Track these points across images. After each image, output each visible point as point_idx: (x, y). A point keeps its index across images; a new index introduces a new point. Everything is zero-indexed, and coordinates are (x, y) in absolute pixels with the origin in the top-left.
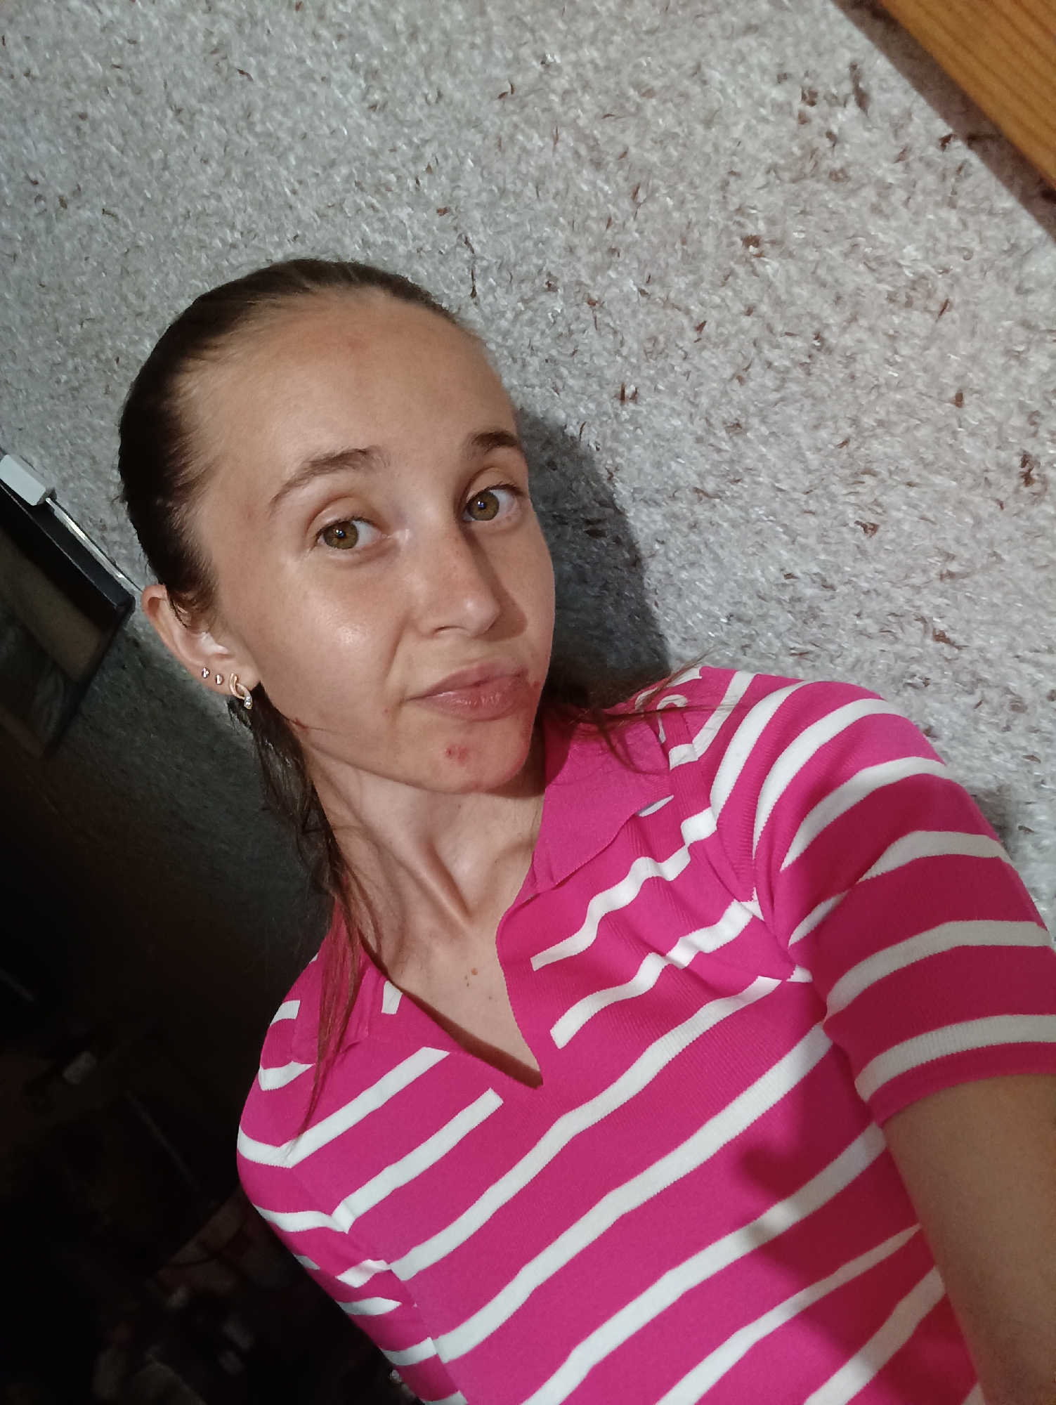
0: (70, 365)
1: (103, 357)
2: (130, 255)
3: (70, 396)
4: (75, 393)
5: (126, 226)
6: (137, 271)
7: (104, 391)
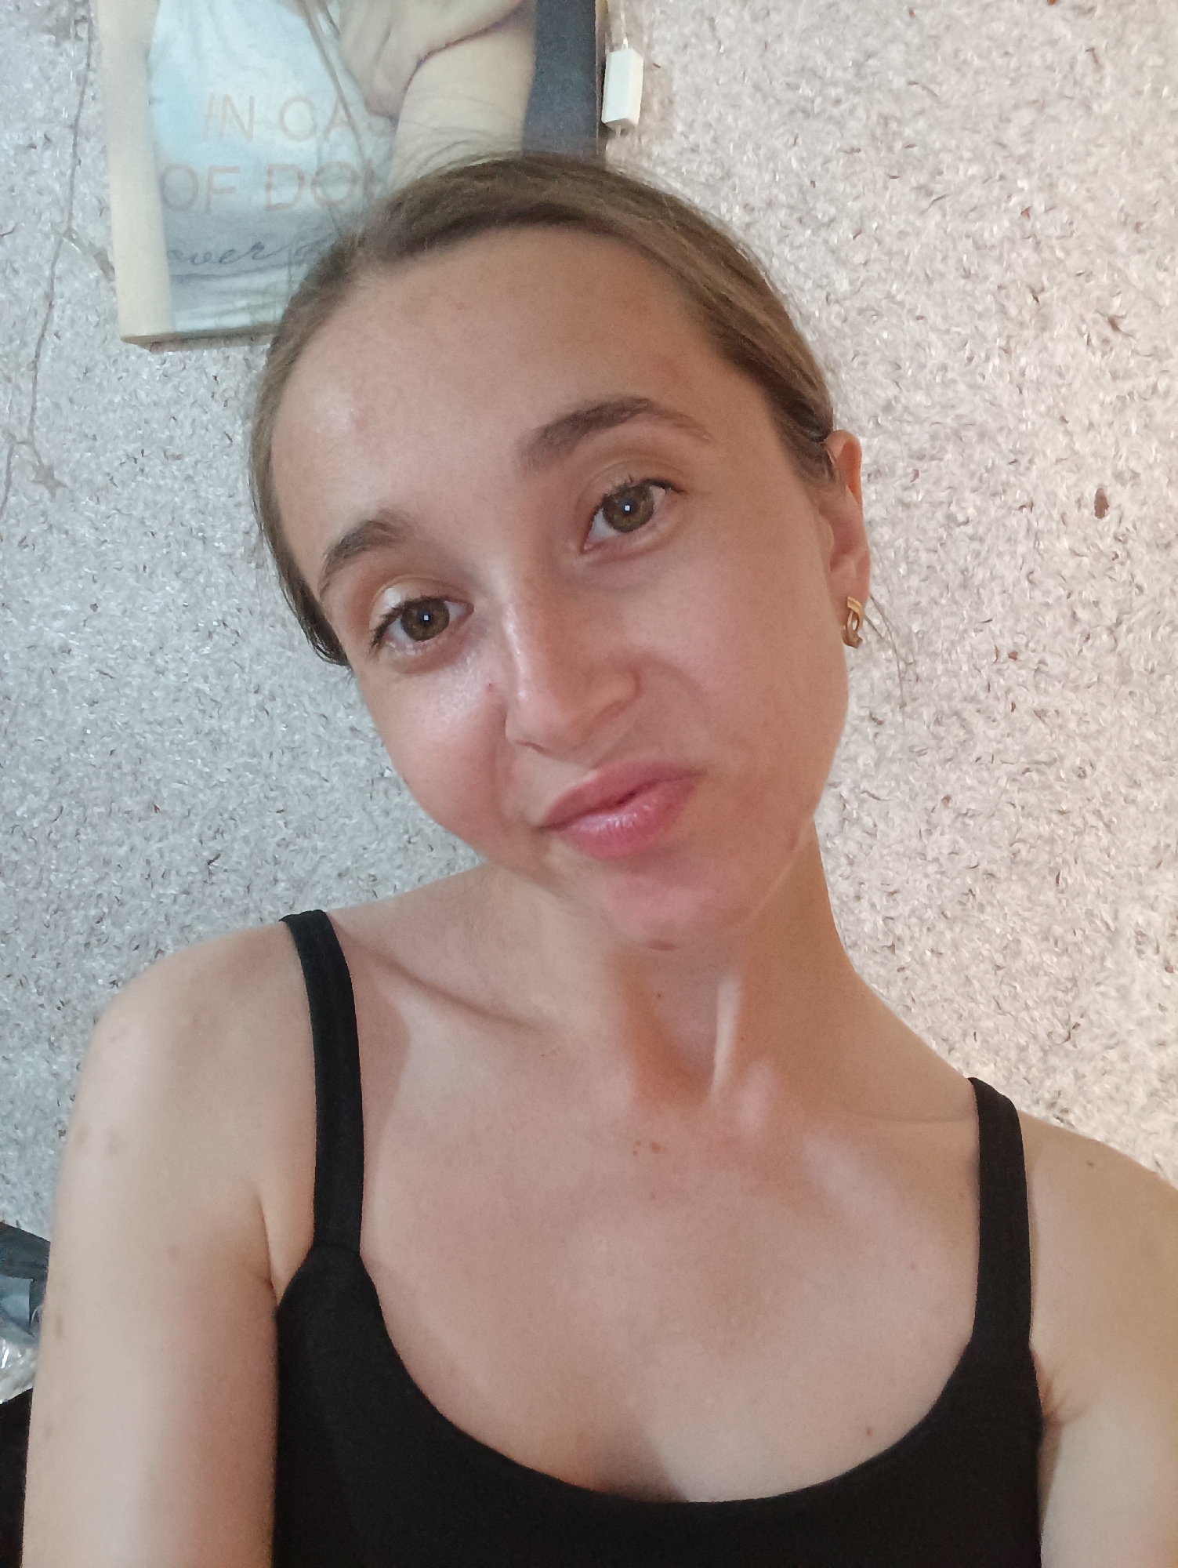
0: (833, 92)
1: (894, 126)
2: (1065, 102)
3: (787, 109)
4: (800, 115)
5: (1100, 82)
6: (1054, 119)
7: (846, 148)
